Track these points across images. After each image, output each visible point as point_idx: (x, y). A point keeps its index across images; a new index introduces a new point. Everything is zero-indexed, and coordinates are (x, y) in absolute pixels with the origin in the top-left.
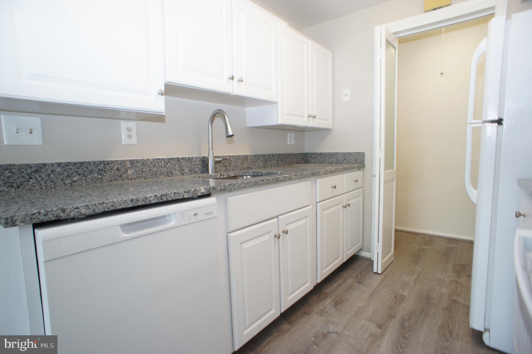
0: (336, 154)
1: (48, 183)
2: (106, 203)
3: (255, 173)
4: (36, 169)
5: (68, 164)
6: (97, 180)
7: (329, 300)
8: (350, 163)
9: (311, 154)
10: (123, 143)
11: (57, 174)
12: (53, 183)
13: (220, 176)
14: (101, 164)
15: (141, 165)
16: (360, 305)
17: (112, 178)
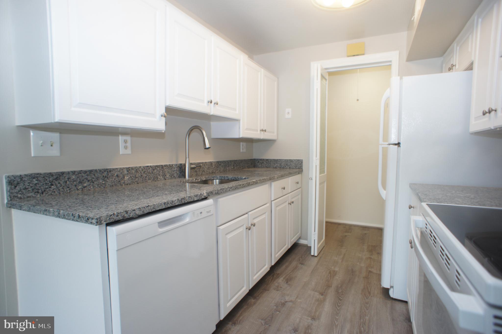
0: (280, 160)
1: (65, 189)
2: (150, 206)
3: (222, 178)
4: (56, 177)
5: (80, 172)
6: (102, 185)
7: (281, 278)
8: (291, 168)
9: (259, 160)
10: (121, 153)
11: (72, 181)
12: (69, 189)
13: (195, 180)
14: (105, 171)
15: (134, 172)
16: (305, 280)
17: (113, 184)
